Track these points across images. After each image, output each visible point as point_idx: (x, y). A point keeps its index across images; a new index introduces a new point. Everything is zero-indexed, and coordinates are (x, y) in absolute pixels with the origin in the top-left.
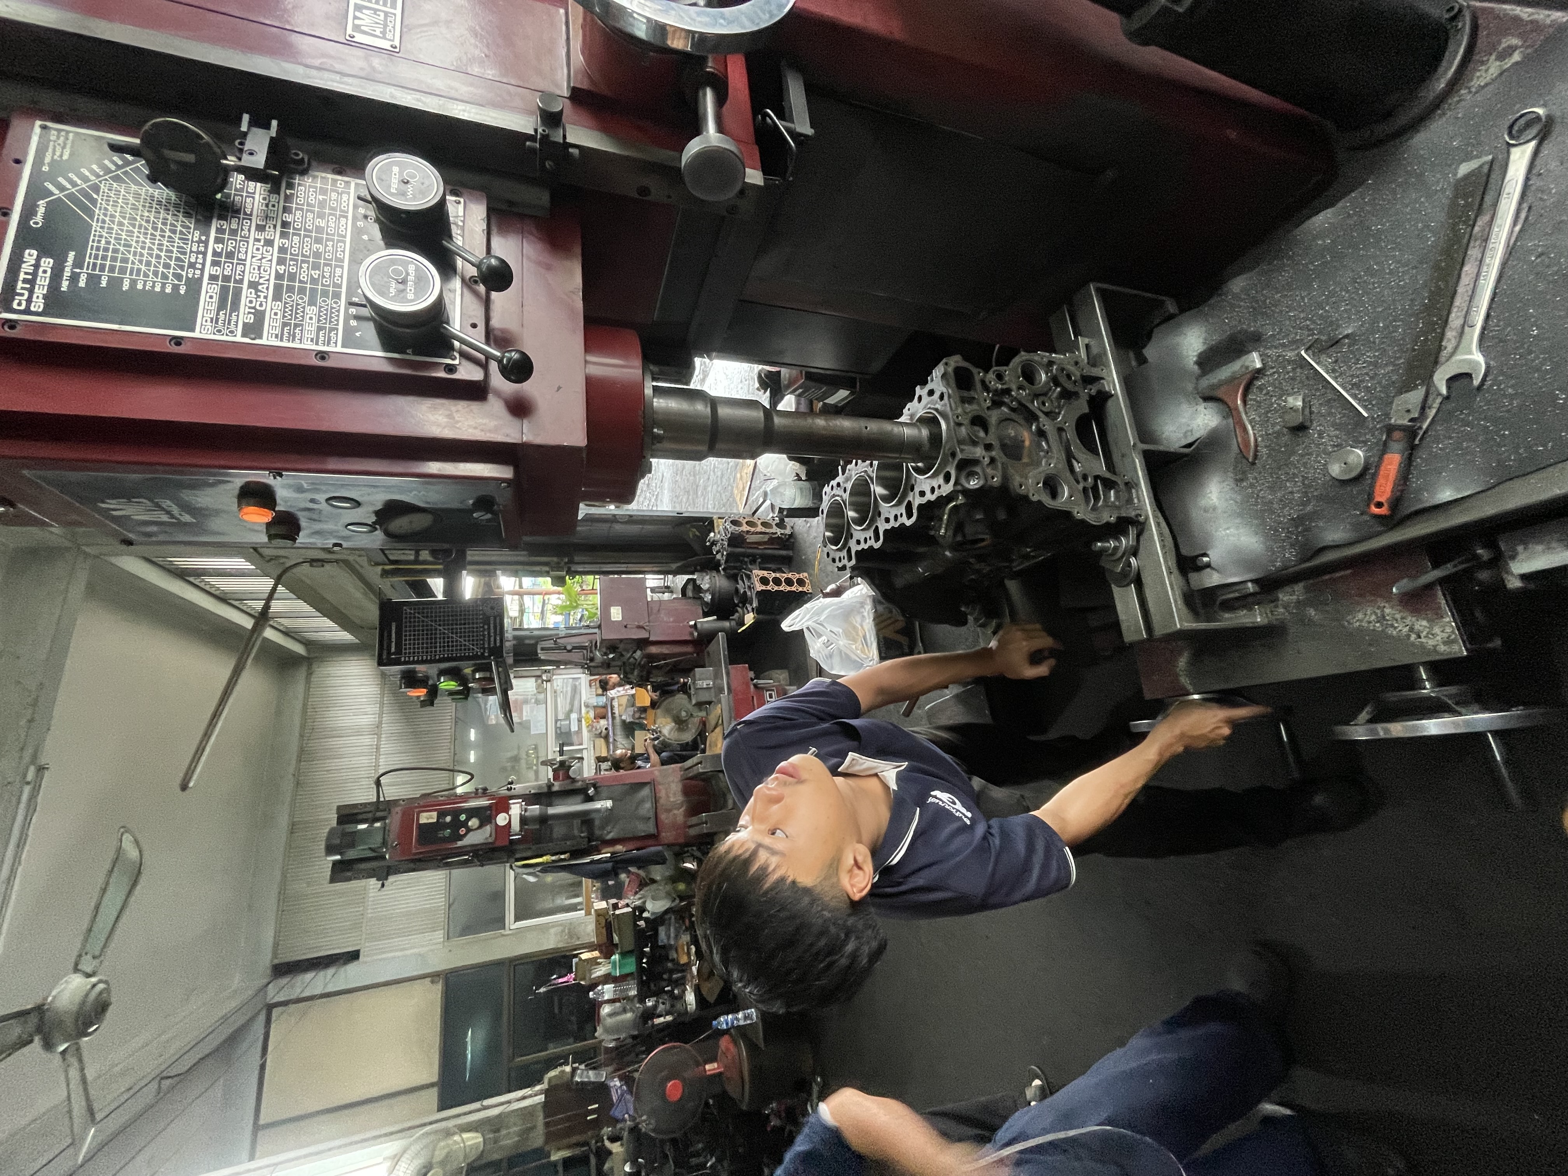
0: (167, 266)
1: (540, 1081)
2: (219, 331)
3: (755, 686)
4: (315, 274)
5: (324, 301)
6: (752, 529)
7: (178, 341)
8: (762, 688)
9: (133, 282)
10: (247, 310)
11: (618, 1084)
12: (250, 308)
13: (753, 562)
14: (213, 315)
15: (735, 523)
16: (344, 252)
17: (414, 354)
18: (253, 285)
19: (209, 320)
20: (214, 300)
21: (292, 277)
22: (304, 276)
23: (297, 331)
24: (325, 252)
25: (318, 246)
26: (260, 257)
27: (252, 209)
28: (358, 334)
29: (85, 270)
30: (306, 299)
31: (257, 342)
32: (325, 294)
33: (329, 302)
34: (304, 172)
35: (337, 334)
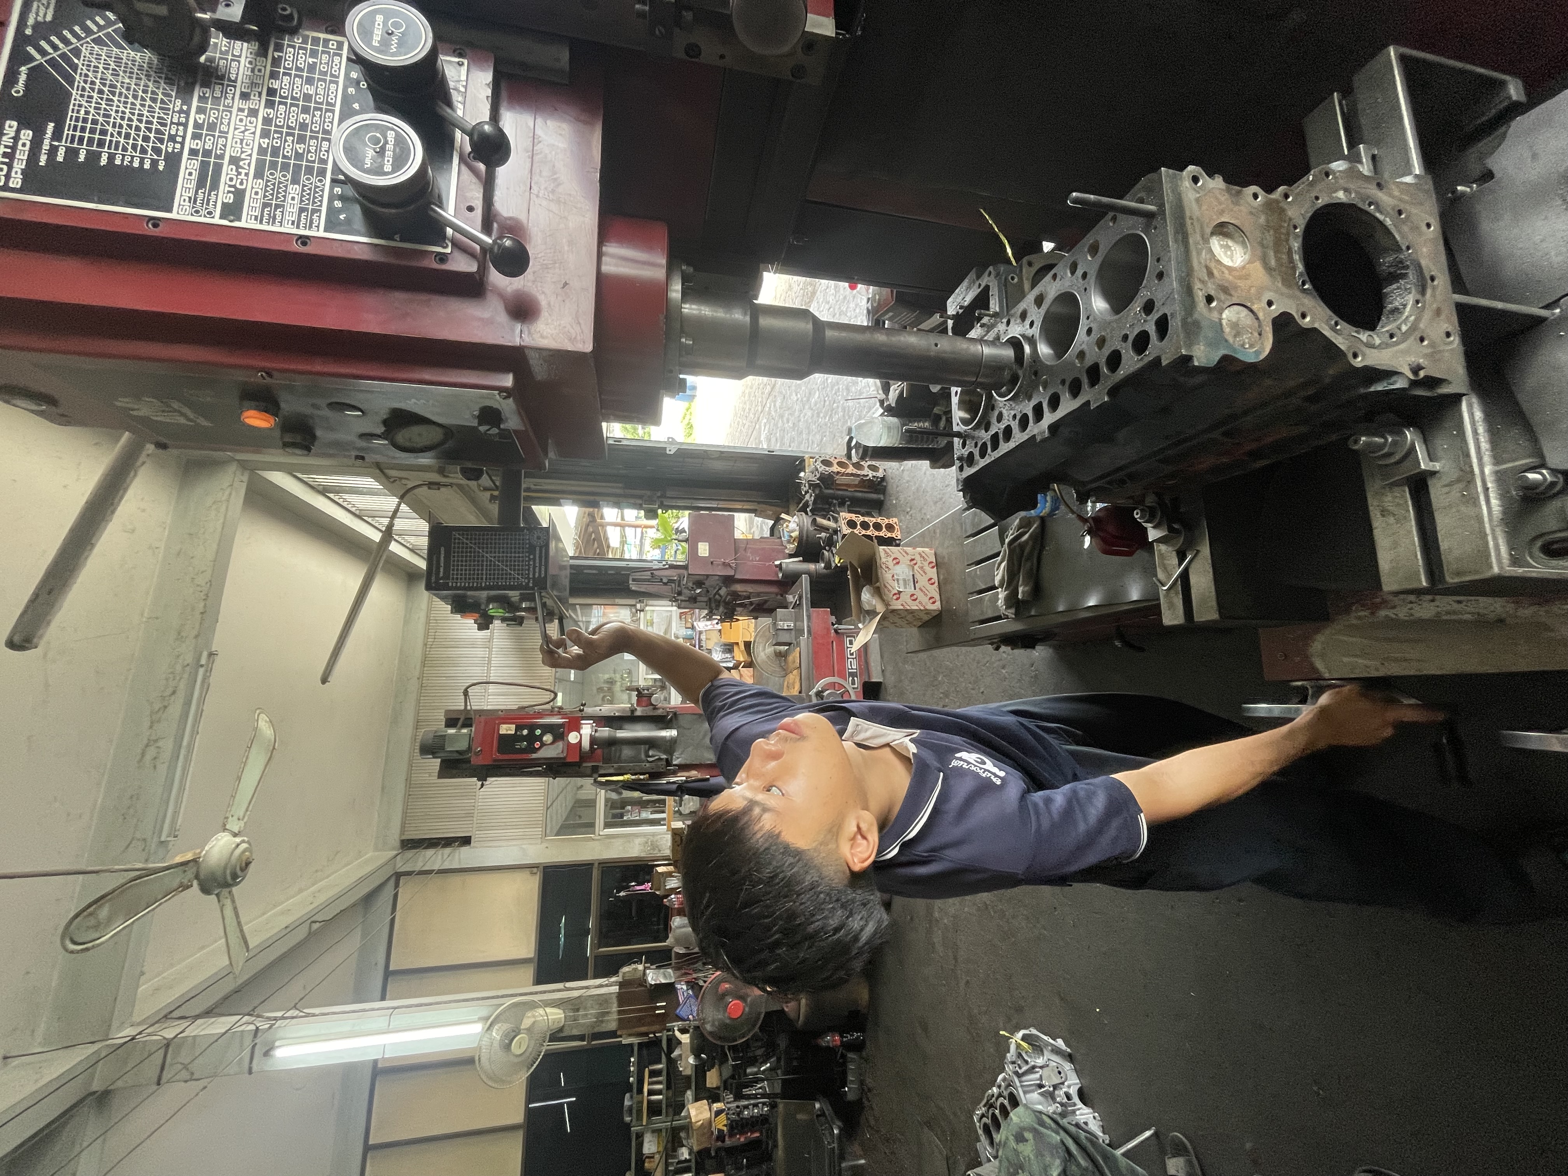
0: (146, 139)
1: (615, 973)
2: (197, 212)
3: (836, 631)
4: (300, 148)
5: (308, 179)
6: (843, 470)
7: (156, 222)
8: (843, 634)
9: (111, 157)
10: (227, 189)
11: (685, 987)
12: (230, 186)
13: (842, 504)
14: (191, 194)
15: (826, 463)
16: (332, 123)
17: (402, 240)
18: (234, 161)
19: (187, 199)
20: (193, 177)
21: (275, 152)
22: (288, 151)
23: (278, 213)
24: (312, 123)
25: (305, 116)
26: (243, 129)
27: (237, 74)
28: (342, 217)
29: (63, 144)
30: (289, 177)
31: (236, 224)
32: (309, 170)
33: (313, 180)
34: (294, 32)
35: (319, 217)
